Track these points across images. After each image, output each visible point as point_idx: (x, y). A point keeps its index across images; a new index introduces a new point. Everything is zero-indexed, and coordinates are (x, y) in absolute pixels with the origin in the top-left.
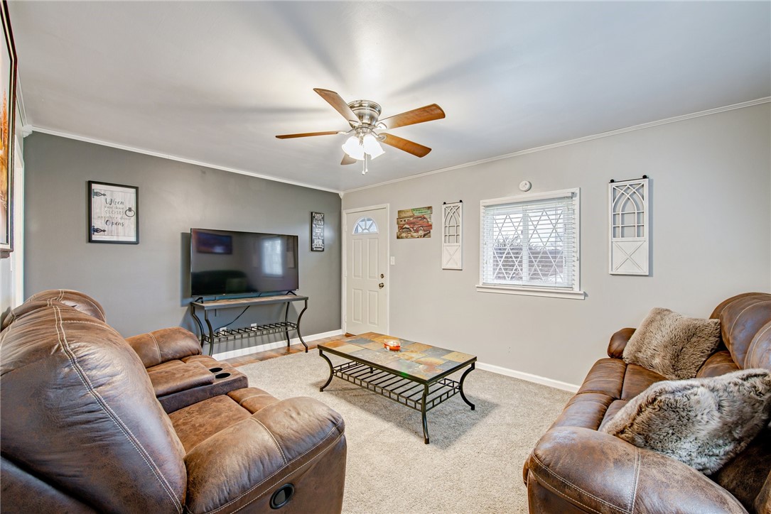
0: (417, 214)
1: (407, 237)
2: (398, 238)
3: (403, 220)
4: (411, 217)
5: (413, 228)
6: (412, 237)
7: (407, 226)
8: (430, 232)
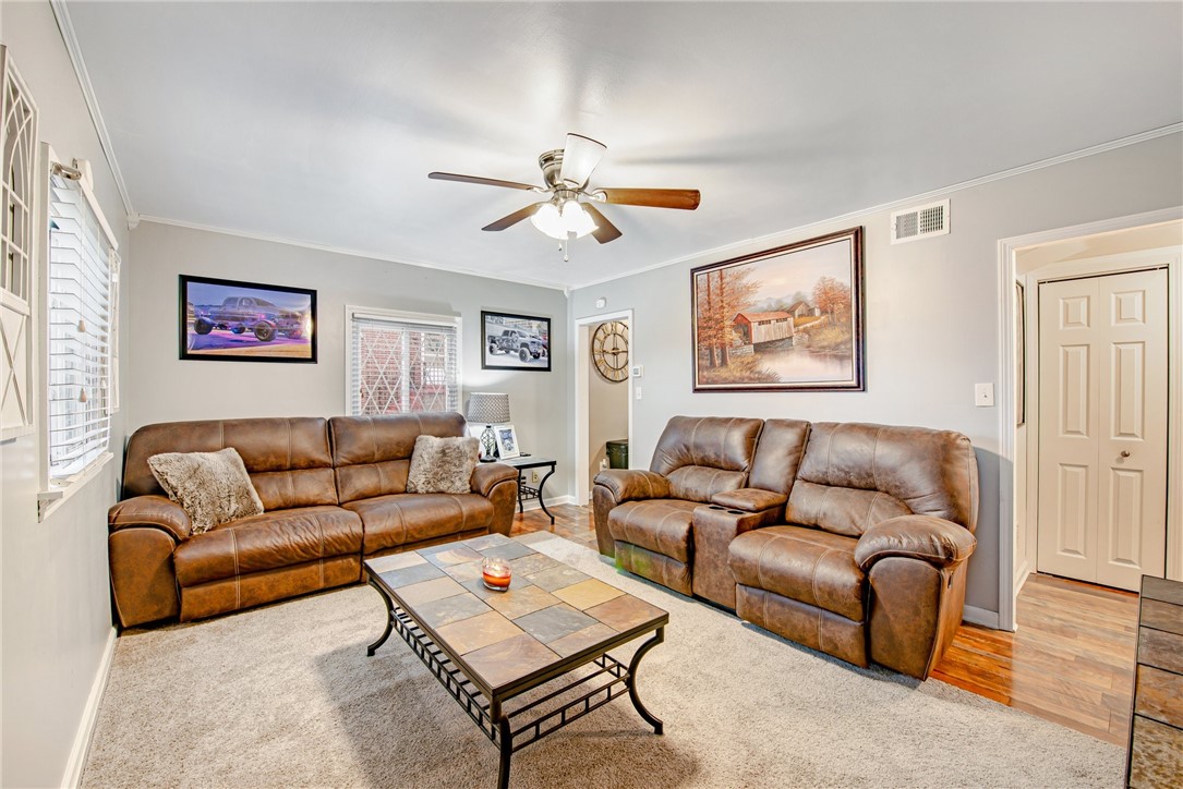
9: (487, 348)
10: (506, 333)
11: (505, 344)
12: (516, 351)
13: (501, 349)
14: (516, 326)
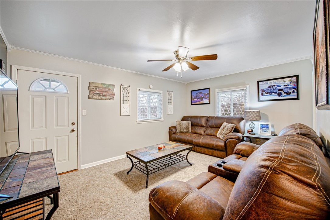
0: (105, 86)
1: (97, 99)
2: (89, 98)
3: (95, 88)
4: (101, 87)
5: (102, 94)
6: (102, 99)
7: (98, 92)
8: (113, 98)
9: (260, 94)
10: (270, 87)
11: (269, 91)
12: (275, 93)
13: (267, 93)
14: (275, 83)
